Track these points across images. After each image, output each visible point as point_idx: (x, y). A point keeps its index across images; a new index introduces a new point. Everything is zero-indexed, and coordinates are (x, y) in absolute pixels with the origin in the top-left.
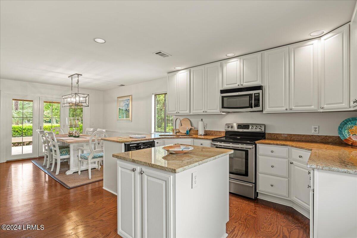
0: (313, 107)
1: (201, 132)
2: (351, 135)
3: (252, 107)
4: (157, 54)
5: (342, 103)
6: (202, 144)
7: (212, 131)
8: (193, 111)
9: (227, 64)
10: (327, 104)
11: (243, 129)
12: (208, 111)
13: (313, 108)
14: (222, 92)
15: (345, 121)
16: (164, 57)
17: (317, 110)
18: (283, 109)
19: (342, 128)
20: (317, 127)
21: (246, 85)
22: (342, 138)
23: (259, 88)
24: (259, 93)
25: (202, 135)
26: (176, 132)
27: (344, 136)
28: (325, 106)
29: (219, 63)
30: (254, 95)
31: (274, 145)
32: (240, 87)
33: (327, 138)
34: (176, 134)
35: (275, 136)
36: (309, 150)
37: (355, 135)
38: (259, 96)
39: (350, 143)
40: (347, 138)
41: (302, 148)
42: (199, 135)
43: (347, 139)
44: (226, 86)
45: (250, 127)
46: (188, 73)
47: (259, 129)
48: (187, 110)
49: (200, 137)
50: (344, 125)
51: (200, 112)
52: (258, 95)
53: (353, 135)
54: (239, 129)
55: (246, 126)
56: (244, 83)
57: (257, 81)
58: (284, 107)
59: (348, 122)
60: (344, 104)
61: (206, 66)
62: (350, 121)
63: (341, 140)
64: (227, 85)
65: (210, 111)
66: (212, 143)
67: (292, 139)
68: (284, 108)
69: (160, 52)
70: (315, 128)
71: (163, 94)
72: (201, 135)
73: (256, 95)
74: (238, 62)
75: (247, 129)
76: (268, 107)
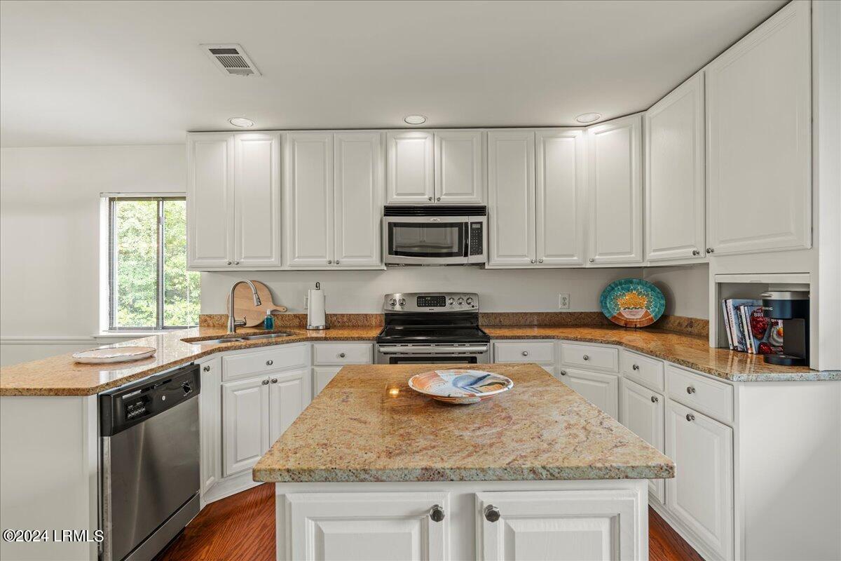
0: (575, 258)
1: (316, 320)
2: (622, 309)
3: (466, 255)
4: (214, 51)
5: (630, 253)
6: (342, 356)
7: (343, 315)
8: (294, 257)
9: (398, 141)
10: (601, 254)
11: (432, 306)
12: (344, 261)
13: (575, 260)
14: (390, 211)
15: (613, 285)
16: (230, 72)
17: (582, 265)
18: (524, 261)
19: (606, 298)
20: (567, 296)
21: (448, 200)
22: (607, 315)
23: (480, 211)
24: (481, 223)
25: (321, 328)
26: (236, 327)
27: (610, 312)
28: (597, 257)
29: (375, 135)
30: (471, 226)
31: (530, 338)
32: (435, 203)
33: (583, 315)
34: (235, 331)
35: (495, 318)
36: (608, 343)
37: (629, 308)
38: (481, 229)
39: (622, 324)
40: (615, 314)
41: (591, 340)
42: (311, 328)
43: (615, 317)
44: (395, 197)
45: (448, 302)
46: (275, 144)
47: (468, 306)
48: (270, 257)
49: (314, 335)
50: (609, 292)
51: (320, 262)
52: (478, 226)
53: (625, 309)
54: (423, 306)
55: (439, 299)
56: (442, 195)
57: (472, 194)
58: (528, 257)
59: (616, 285)
60: (633, 255)
61: (339, 135)
62: (621, 284)
63: (606, 318)
64: (398, 194)
65: (347, 262)
66: (382, 349)
67: (528, 323)
68: (527, 259)
69: (235, 51)
70: (564, 299)
71: (156, 198)
72: (317, 329)
73: (474, 226)
74: (428, 142)
75: (441, 306)
76: (496, 256)
